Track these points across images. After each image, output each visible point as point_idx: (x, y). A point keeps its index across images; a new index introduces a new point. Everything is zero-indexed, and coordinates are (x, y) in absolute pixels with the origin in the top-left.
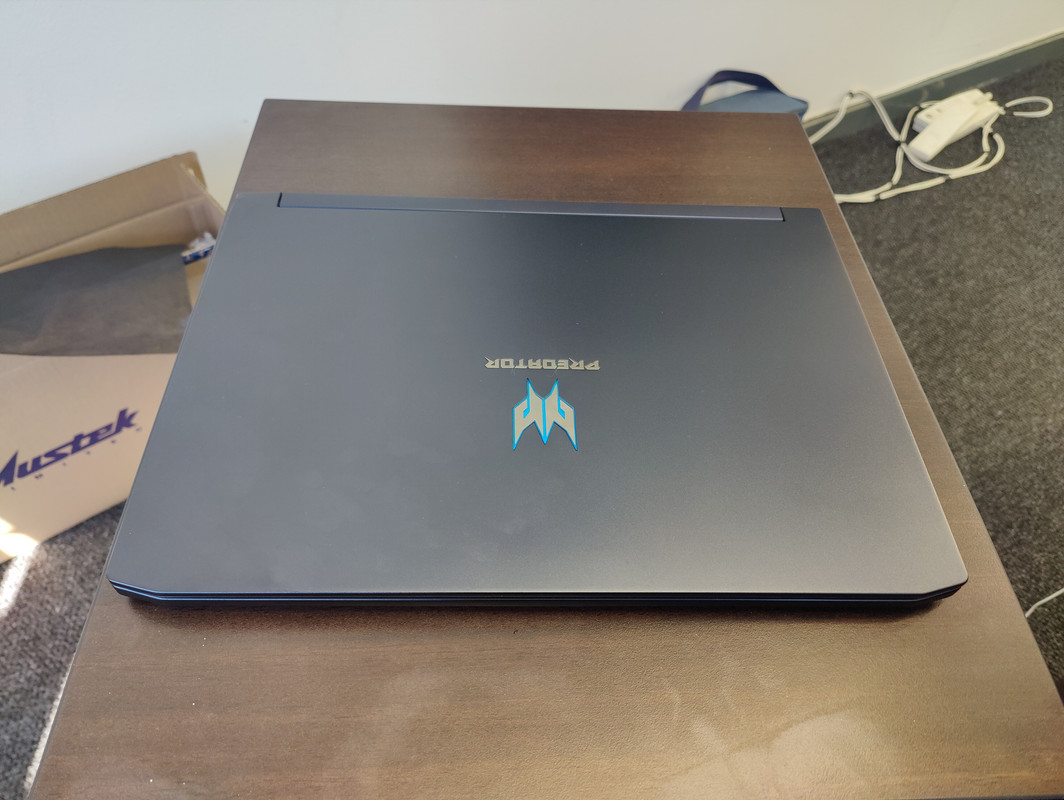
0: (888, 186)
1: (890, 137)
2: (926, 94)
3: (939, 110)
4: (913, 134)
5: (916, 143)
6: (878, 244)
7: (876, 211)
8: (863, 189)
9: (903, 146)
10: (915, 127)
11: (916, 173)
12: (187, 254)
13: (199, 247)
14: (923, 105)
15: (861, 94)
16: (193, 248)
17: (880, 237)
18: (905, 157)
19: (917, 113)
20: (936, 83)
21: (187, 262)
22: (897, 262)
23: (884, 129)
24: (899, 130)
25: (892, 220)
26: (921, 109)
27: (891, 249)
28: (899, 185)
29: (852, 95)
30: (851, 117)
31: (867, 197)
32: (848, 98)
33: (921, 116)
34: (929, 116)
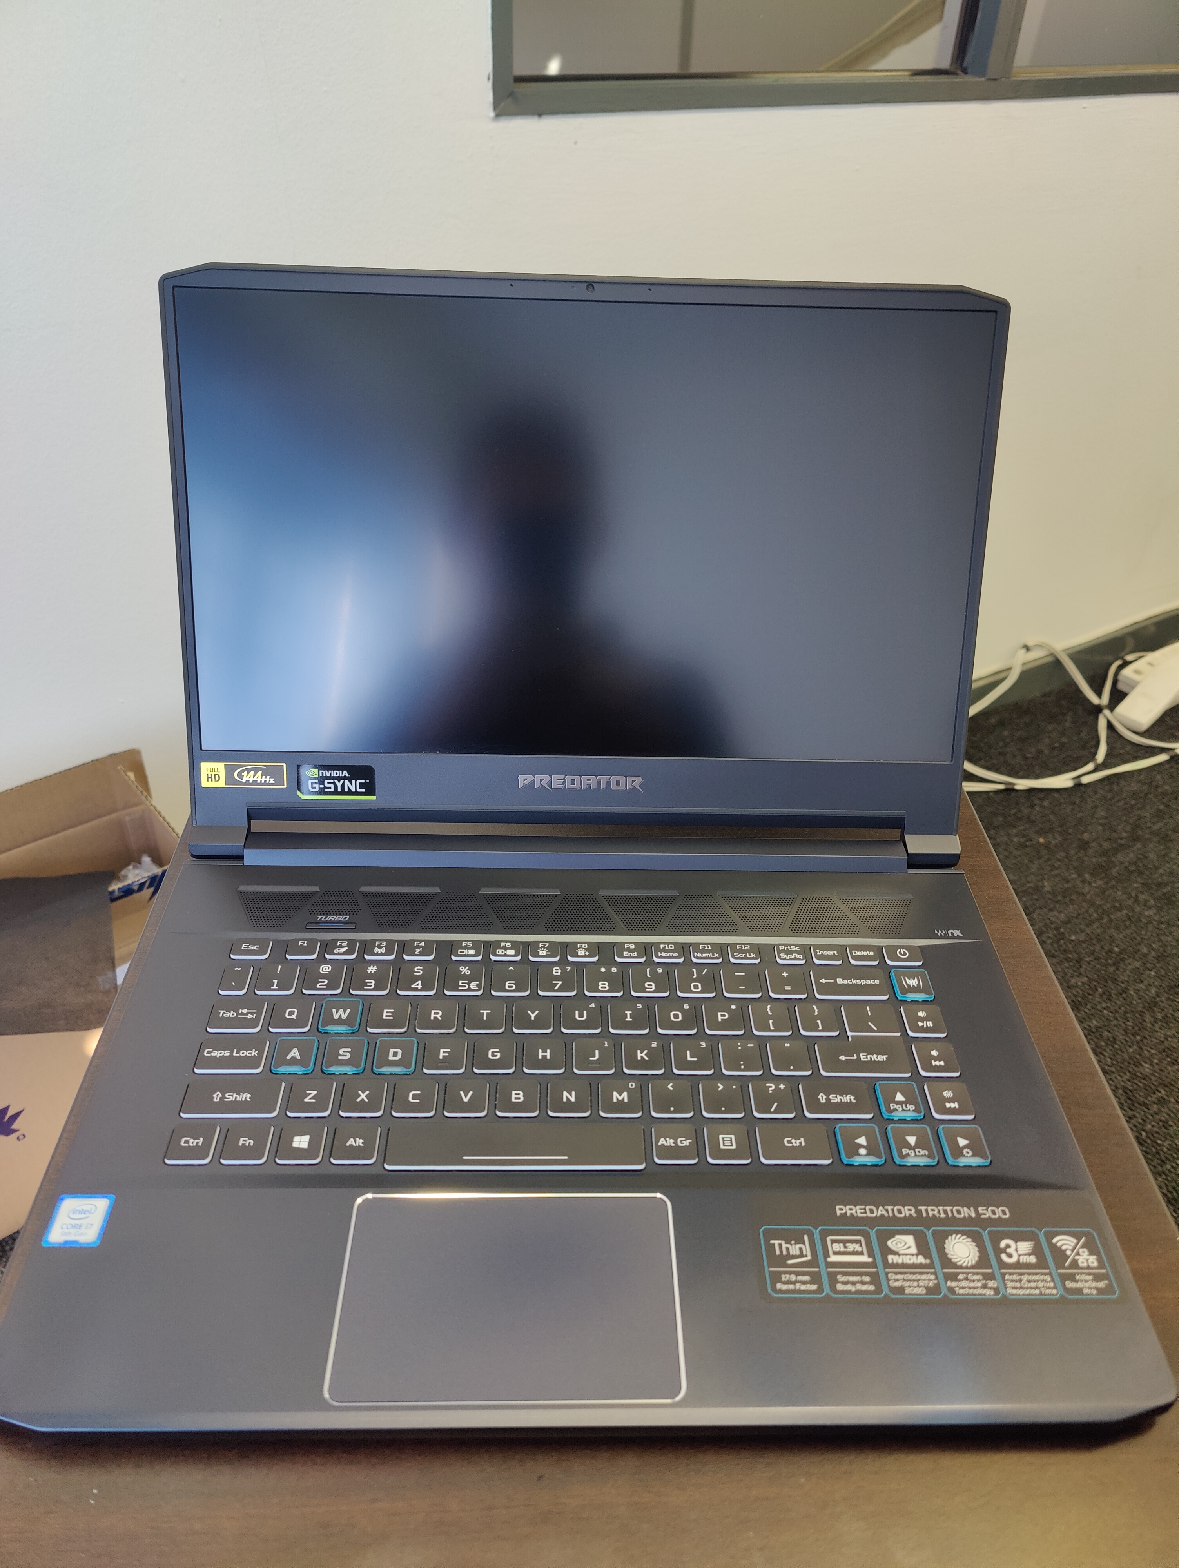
0: (1090, 766)
1: (1086, 700)
2: (1131, 643)
3: (1151, 664)
4: (1118, 696)
5: (1123, 708)
6: (1084, 846)
7: (1078, 801)
8: (1056, 772)
9: (1106, 712)
10: (1121, 686)
11: (1128, 748)
12: (115, 887)
13: (134, 875)
14: (1129, 658)
15: (1040, 646)
16: (125, 877)
17: (1086, 836)
18: (1110, 726)
19: (1121, 667)
20: (1144, 628)
21: (113, 899)
22: (1114, 872)
23: (1078, 691)
24: (1099, 694)
25: (1101, 813)
26: (1126, 664)
27: (1104, 853)
28: (1104, 765)
29: (1027, 648)
30: (1027, 676)
31: (1063, 781)
32: (1023, 651)
33: (1127, 672)
34: (1137, 672)
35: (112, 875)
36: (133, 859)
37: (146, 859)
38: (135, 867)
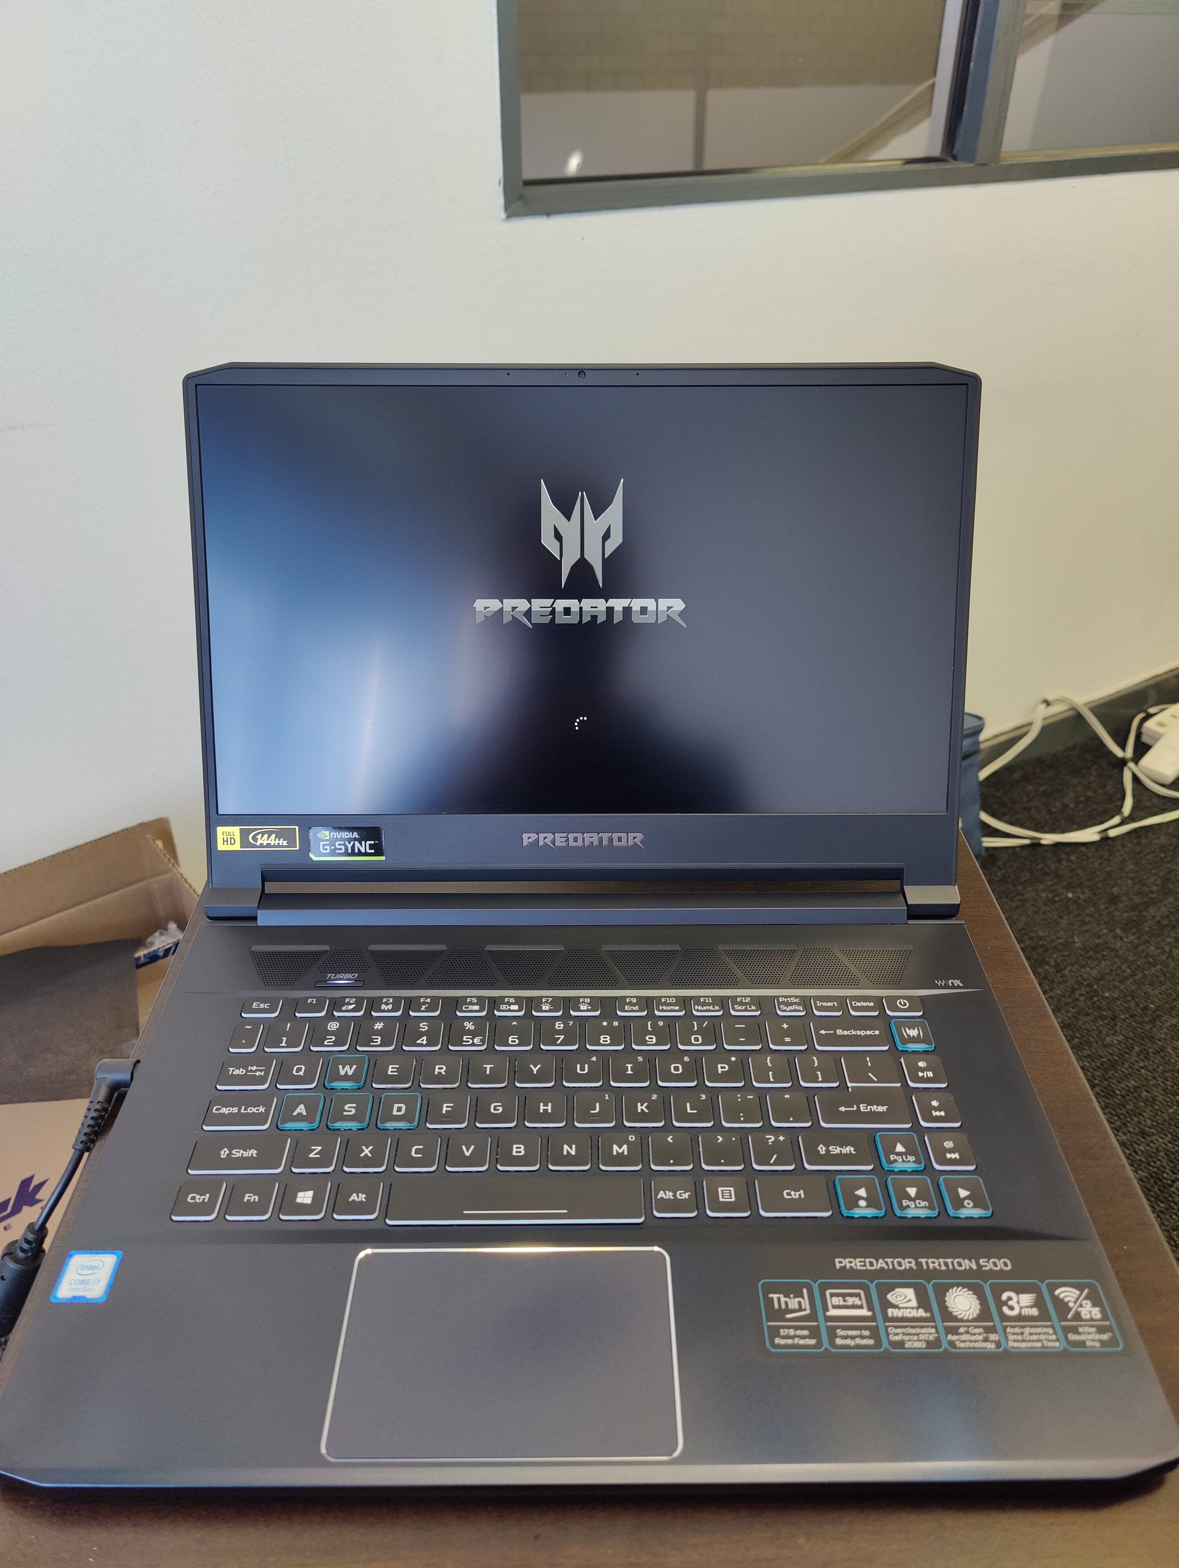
0: (1117, 820)
1: (1110, 753)
2: (1153, 696)
3: (1174, 716)
4: (1142, 749)
5: (1147, 761)
6: (1114, 900)
7: (1106, 854)
8: (1082, 825)
9: (1131, 765)
10: (1145, 739)
11: (1155, 800)
12: (141, 953)
13: (159, 942)
14: (1152, 710)
15: (1060, 701)
16: (152, 944)
17: (1115, 890)
18: (1135, 779)
19: (1144, 720)
20: (1166, 681)
21: (139, 966)
22: (1146, 926)
23: (1102, 744)
24: (1123, 747)
25: (1130, 866)
26: (1149, 716)
27: (1135, 907)
28: (1131, 819)
29: (1047, 703)
30: (1049, 730)
31: (1089, 835)
32: (1043, 706)
33: (1150, 724)
34: (1160, 724)
35: (139, 942)
36: (160, 926)
37: (172, 926)
38: (161, 934)
